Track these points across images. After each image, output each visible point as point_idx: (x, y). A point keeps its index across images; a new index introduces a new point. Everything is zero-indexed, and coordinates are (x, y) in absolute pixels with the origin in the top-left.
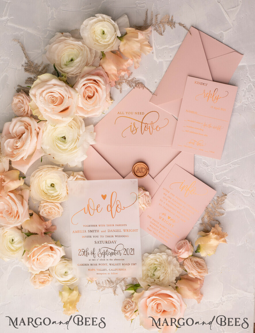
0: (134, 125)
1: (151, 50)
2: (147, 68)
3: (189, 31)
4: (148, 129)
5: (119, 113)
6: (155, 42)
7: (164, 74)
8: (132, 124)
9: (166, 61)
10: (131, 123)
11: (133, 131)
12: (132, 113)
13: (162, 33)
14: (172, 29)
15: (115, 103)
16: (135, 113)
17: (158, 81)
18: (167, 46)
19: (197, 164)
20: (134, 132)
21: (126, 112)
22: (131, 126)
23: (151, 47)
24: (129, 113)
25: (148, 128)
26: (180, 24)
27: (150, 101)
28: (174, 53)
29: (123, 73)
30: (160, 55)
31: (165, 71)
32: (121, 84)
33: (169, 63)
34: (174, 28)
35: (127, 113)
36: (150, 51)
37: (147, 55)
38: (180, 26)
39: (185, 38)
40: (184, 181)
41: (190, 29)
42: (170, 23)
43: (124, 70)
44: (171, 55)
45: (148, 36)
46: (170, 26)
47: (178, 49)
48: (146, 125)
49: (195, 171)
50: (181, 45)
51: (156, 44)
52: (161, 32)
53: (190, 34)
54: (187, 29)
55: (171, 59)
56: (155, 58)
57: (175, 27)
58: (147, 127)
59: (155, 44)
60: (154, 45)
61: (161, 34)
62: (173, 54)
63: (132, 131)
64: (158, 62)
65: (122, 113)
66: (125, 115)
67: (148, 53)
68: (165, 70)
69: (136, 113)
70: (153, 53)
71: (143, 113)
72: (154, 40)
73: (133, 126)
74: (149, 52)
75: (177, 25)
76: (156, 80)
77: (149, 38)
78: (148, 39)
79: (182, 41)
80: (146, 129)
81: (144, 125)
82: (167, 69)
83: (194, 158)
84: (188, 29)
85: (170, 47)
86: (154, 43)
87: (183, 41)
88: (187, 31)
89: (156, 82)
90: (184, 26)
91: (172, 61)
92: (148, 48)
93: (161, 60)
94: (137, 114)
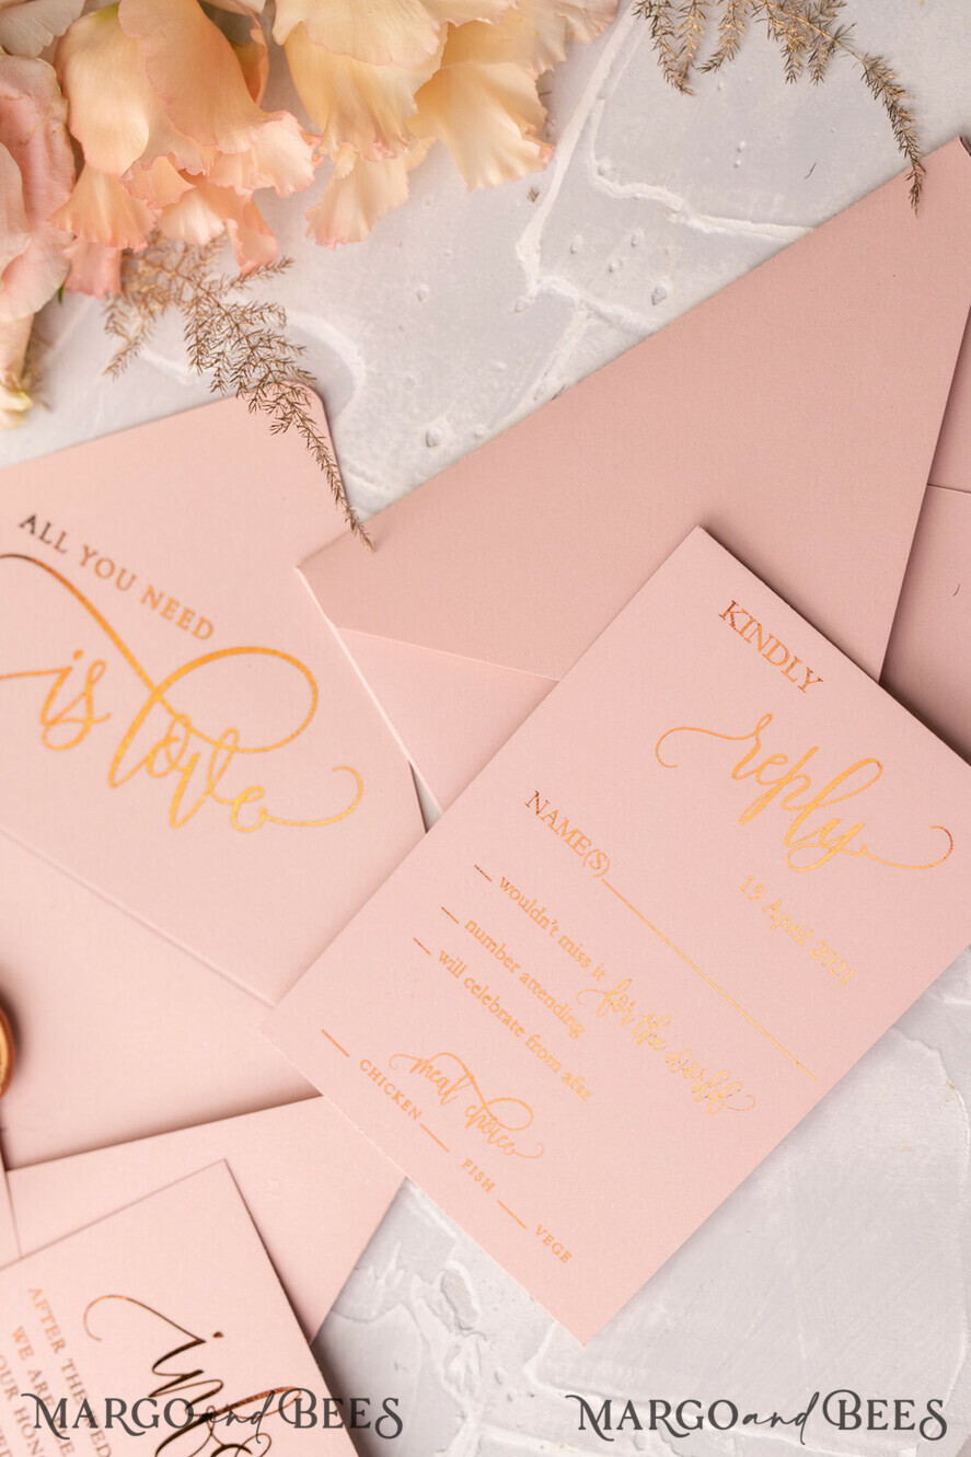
0: (91, 681)
1: (528, 160)
2: (425, 288)
3: (915, 161)
4: (173, 764)
5: (32, 520)
6: (597, 118)
7: (526, 404)
8: (81, 667)
9: (601, 316)
10: (78, 654)
11: (54, 722)
12: (122, 579)
13: (692, 72)
14: (791, 77)
15: (47, 432)
16: (150, 592)
17: (451, 433)
18: (675, 200)
19: (392, 1265)
20: (61, 734)
21: (86, 549)
22: (64, 673)
23: (545, 133)
24: (105, 568)
25: (184, 762)
26: (877, 74)
27: (306, 564)
28: (703, 282)
29: (201, 223)
30: (579, 239)
31: (550, 392)
32: (156, 307)
33: (611, 341)
34: (806, 77)
35: (88, 553)
36: (521, 170)
37: (480, 185)
38: (868, 92)
39: (852, 204)
40: (218, 1335)
41: (936, 149)
42: (796, 23)
43: (223, 201)
44: (667, 285)
45: (569, 40)
46: (784, 42)
47: (743, 268)
48: (179, 730)
49: (350, 1304)
50: (784, 248)
51: (593, 134)
52: (689, 64)
53: (916, 191)
54: (908, 142)
55: (646, 320)
56: (527, 249)
57: (819, 74)
58: (175, 748)
59: (583, 134)
60: (577, 135)
61: (682, 79)
62: (684, 288)
63: (51, 715)
64: (533, 288)
65: (53, 535)
66: (67, 564)
67: (494, 177)
68: (553, 383)
69: (151, 597)
70: (534, 195)
71: (206, 628)
72: (600, 97)
73: (75, 684)
74: (507, 171)
75: (846, 69)
76: (441, 428)
77: (561, 56)
78: (549, 57)
79: (820, 217)
80: (161, 764)
81: (158, 722)
82: (570, 379)
83: (395, 1203)
84: (923, 145)
85: (696, 223)
86: (588, 121)
87: (818, 226)
88: (901, 160)
89: (429, 442)
90: (903, 102)
91: (645, 339)
92: (511, 132)
93: (564, 286)
94: (155, 604)
